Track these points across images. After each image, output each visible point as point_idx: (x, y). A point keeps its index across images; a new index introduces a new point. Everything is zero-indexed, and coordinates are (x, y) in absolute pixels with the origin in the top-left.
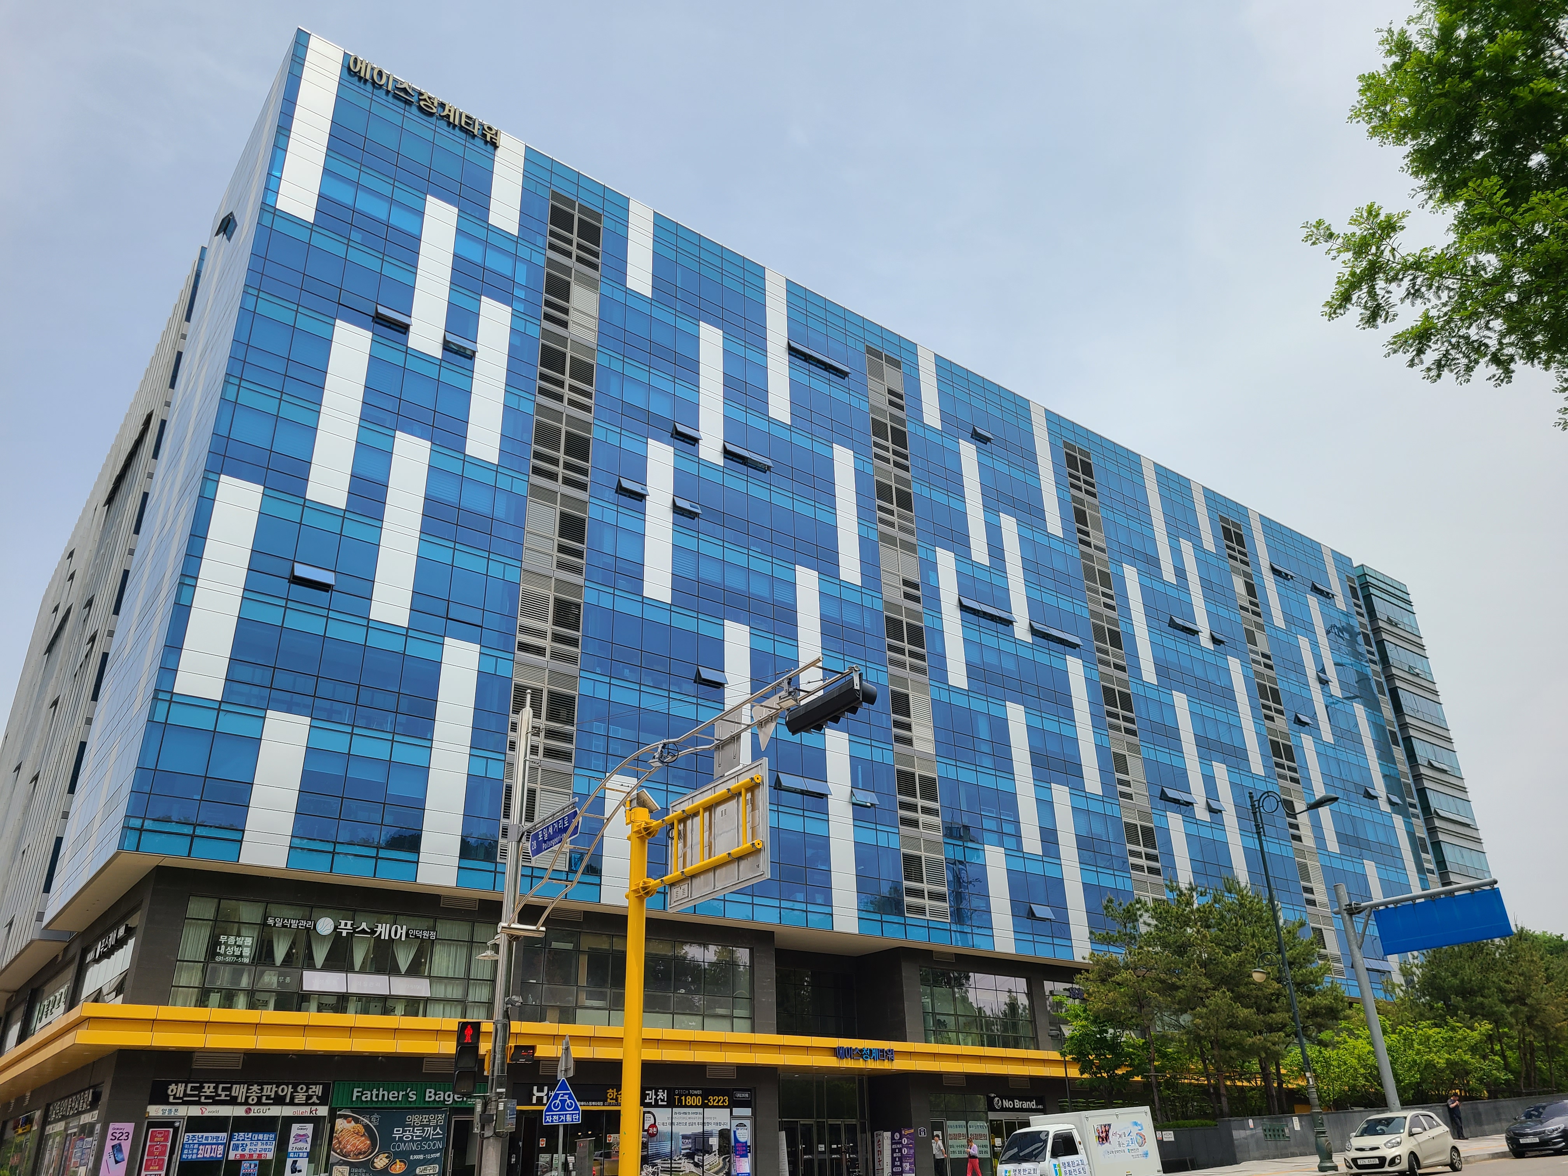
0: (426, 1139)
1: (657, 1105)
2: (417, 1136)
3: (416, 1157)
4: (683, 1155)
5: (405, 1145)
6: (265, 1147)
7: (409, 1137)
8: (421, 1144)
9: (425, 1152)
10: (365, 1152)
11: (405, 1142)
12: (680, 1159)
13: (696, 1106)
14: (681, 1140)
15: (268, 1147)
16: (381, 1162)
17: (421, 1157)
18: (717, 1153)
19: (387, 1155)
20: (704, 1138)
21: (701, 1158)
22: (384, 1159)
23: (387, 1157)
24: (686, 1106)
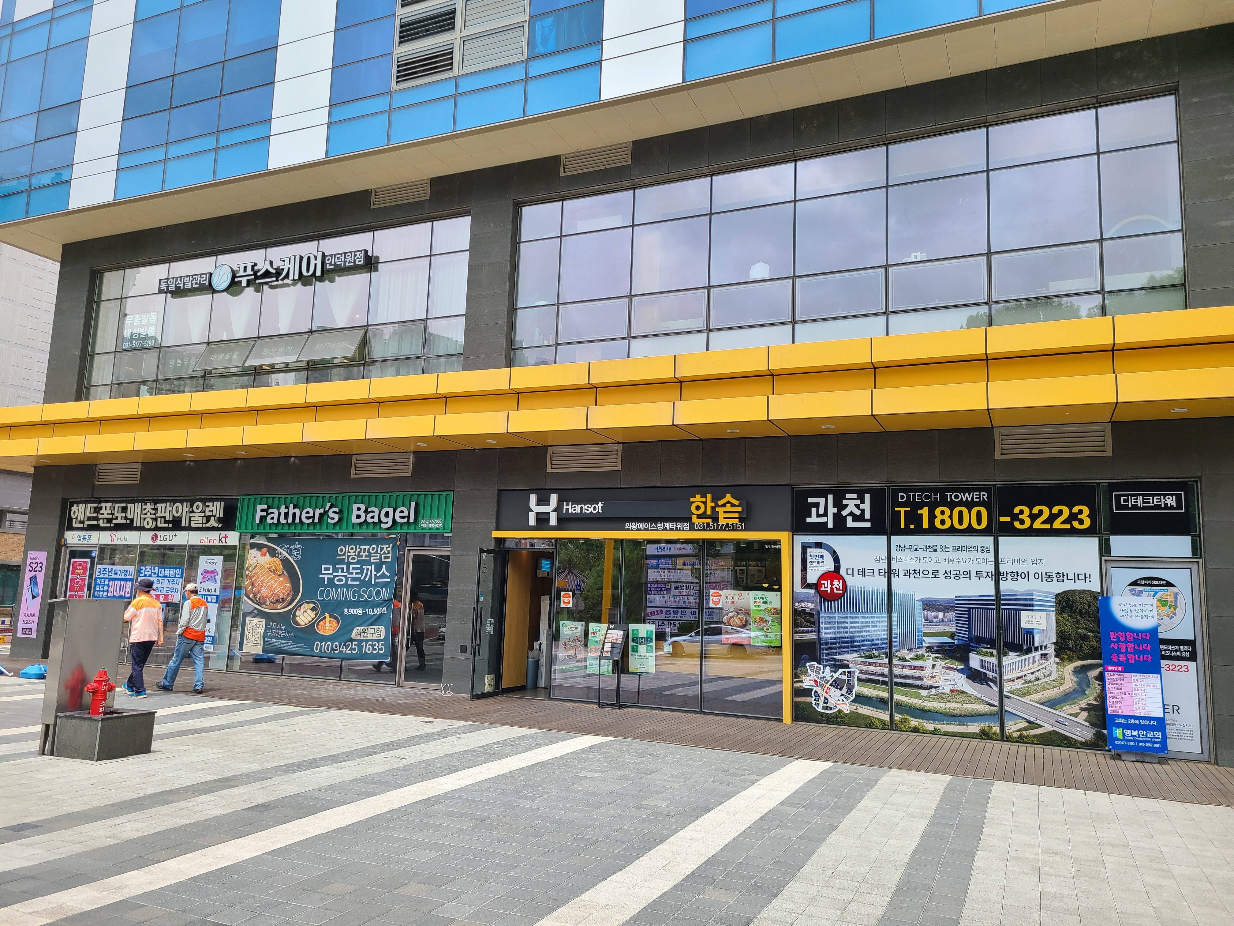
0: (366, 584)
1: (840, 528)
2: (353, 579)
3: (353, 611)
4: (930, 649)
5: (336, 591)
6: (171, 586)
7: (342, 580)
8: (358, 592)
9: (364, 605)
10: (284, 600)
11: (337, 587)
12: (918, 657)
13: (970, 531)
14: (920, 614)
15: (175, 586)
16: (305, 616)
17: (360, 611)
18: (1051, 651)
19: (312, 605)
20: (998, 609)
21: (994, 660)
22: (309, 611)
23: (313, 609)
24: (933, 531)
